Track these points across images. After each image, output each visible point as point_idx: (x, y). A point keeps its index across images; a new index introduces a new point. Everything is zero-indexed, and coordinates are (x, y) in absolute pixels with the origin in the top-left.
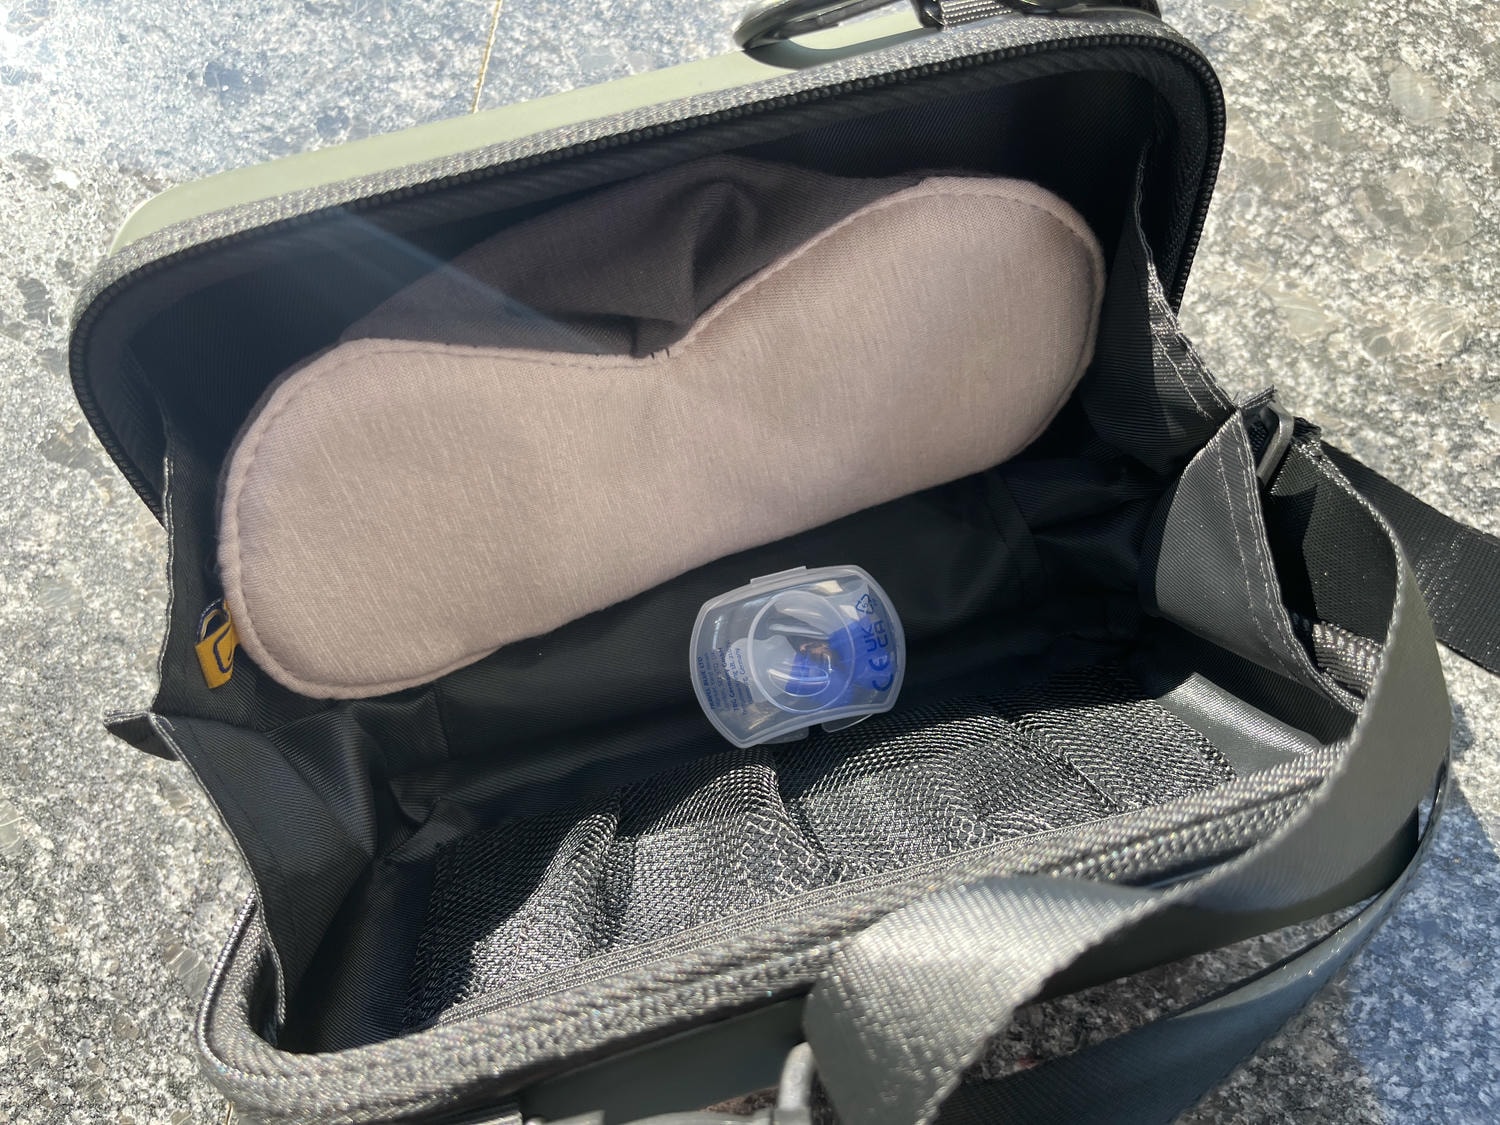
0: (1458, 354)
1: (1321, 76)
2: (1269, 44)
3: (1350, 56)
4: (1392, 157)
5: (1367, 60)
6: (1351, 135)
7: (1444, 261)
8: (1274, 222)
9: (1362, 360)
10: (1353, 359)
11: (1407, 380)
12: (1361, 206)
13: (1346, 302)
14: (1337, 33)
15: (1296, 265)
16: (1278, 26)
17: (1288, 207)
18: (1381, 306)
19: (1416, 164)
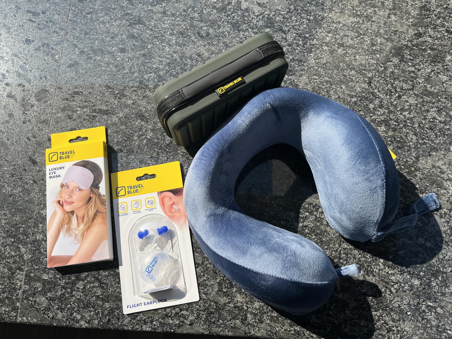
0: (211, 55)
1: (191, 17)
2: (183, 14)
3: (195, 13)
4: (201, 28)
5: (198, 13)
6: (195, 25)
7: (209, 42)
8: (184, 40)
9: (197, 58)
10: (195, 58)
11: (203, 60)
12: (196, 36)
13: (194, 50)
14: (193, 10)
15: (187, 45)
16: (184, 11)
17: (185, 37)
18: (199, 50)
19: (205, 28)
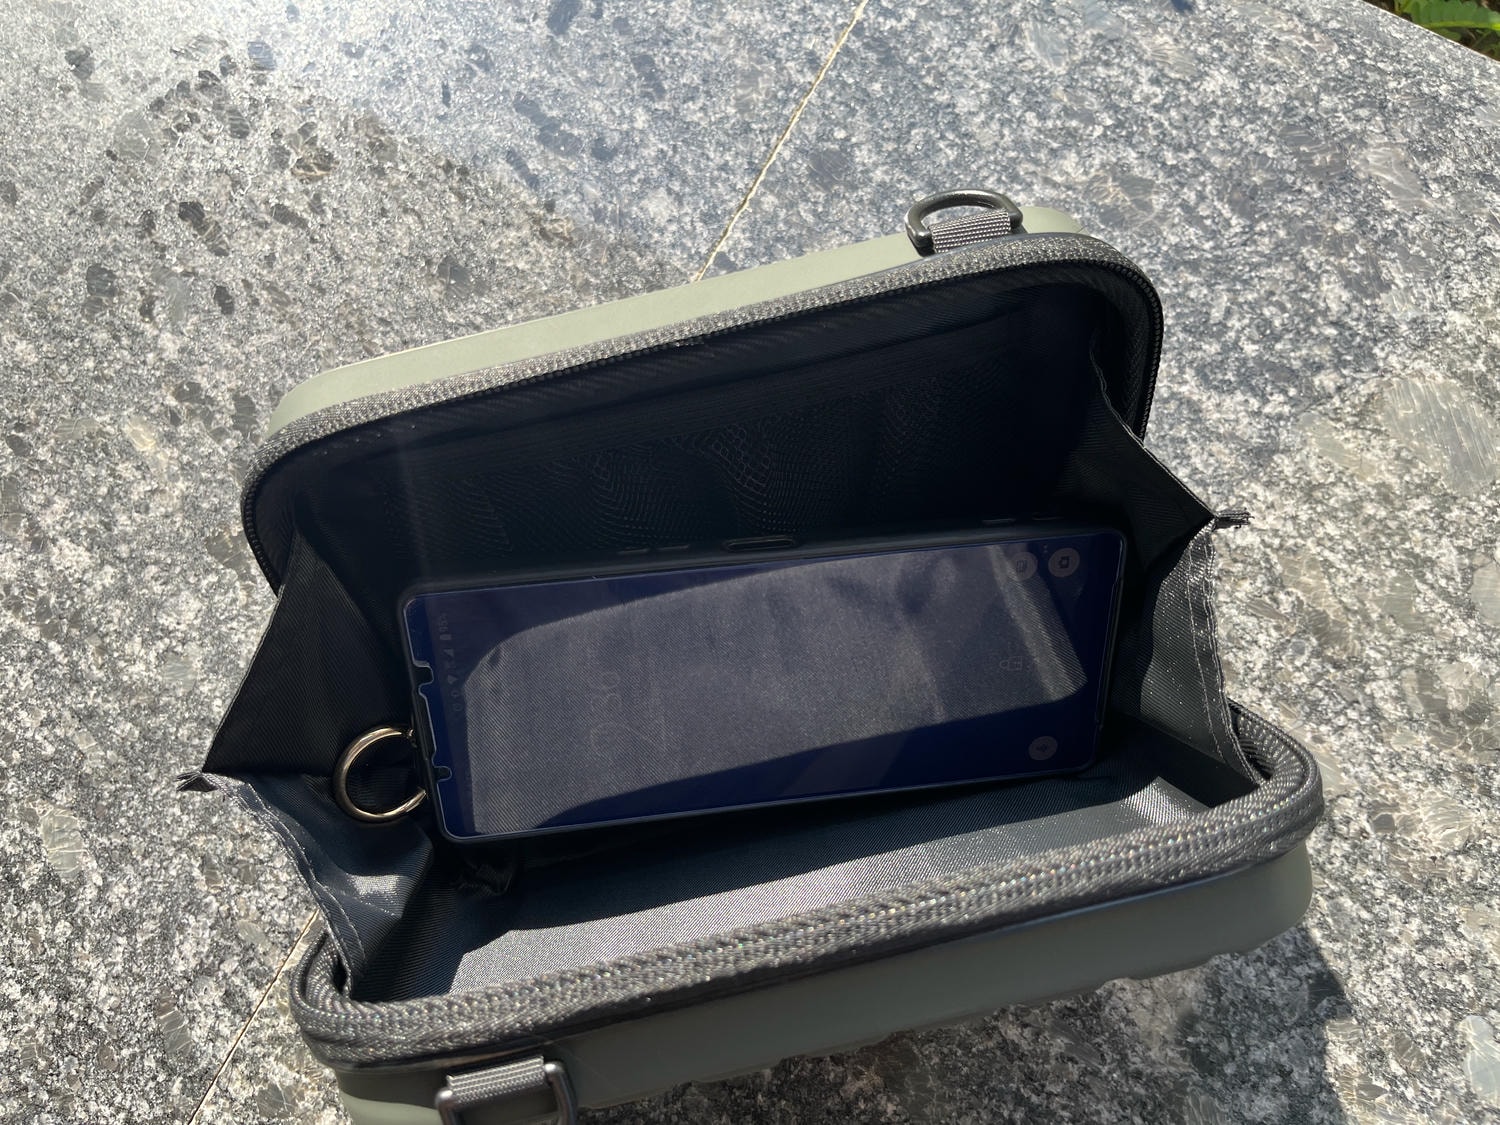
0: (1456, 853)
1: (1409, 553)
2: (1370, 509)
3: (1445, 541)
4: (1453, 650)
5: (1461, 550)
6: (1420, 616)
7: (1471, 761)
8: (1320, 676)
9: (1363, 831)
10: (1354, 827)
11: (1398, 863)
12: (1407, 686)
13: (1364, 771)
14: (1439, 516)
15: (1328, 722)
16: (1385, 496)
17: (1337, 666)
18: (1396, 786)
19: (1474, 662)
